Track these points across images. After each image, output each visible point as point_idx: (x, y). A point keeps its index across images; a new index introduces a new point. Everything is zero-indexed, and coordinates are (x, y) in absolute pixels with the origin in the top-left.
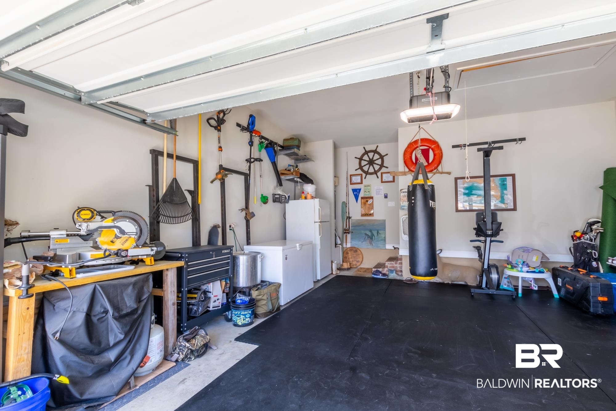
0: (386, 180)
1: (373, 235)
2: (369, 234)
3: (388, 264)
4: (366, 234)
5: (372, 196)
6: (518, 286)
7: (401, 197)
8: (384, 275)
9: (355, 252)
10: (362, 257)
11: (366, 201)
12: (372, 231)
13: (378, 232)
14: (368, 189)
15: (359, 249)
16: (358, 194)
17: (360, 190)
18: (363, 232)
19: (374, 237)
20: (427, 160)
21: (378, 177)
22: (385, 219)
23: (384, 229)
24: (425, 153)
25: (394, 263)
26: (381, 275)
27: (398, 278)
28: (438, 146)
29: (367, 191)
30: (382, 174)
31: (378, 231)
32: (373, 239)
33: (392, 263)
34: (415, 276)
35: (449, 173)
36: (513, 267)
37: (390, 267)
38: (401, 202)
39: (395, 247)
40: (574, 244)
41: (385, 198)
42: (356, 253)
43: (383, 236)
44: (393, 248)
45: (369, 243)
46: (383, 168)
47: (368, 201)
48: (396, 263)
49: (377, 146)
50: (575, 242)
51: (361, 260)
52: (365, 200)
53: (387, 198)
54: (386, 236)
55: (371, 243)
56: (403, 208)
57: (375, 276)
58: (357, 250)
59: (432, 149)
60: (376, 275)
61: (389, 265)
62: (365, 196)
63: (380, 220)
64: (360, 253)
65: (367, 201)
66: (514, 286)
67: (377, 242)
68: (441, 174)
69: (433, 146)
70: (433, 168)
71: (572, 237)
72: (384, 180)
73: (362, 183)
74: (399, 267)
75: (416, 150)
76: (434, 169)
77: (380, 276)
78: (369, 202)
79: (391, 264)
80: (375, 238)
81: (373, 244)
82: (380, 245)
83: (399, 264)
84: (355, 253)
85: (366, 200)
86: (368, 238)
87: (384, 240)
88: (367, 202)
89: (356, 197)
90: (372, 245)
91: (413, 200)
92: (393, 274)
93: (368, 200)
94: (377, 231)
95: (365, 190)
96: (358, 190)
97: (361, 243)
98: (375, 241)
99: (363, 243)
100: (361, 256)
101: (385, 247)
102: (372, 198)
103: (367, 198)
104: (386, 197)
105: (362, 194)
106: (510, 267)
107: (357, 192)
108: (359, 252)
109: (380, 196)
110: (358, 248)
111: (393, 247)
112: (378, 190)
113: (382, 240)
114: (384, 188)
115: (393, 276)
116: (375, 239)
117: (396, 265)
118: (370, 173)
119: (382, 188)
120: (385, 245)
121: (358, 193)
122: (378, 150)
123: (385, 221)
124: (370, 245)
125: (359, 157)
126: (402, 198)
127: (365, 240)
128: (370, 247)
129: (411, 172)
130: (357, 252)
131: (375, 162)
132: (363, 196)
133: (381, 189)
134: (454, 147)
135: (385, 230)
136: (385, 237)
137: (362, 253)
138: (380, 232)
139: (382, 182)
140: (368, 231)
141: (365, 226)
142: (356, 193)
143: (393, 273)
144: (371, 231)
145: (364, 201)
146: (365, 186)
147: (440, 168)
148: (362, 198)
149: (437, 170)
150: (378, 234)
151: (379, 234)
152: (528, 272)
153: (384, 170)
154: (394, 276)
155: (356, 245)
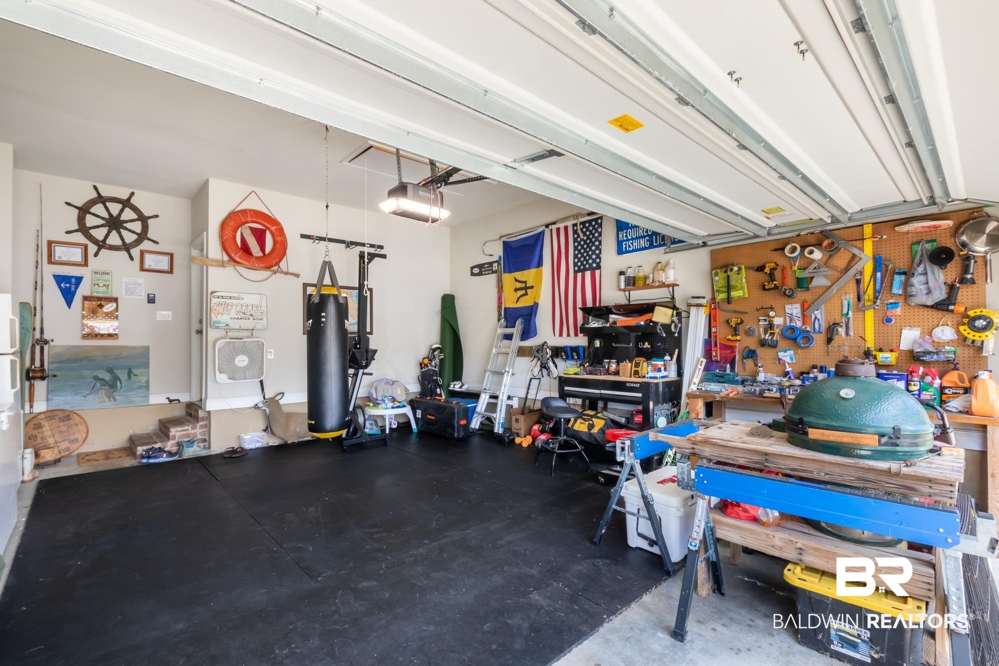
0: (153, 267)
1: (116, 378)
2: (107, 377)
3: (177, 431)
4: (96, 378)
5: (114, 295)
6: (385, 426)
7: (212, 305)
8: (170, 454)
9: (63, 421)
10: (85, 430)
11: (98, 306)
12: (115, 371)
13: (130, 373)
14: (105, 280)
15: (76, 414)
16: (73, 289)
17: (79, 279)
18: (87, 373)
19: (118, 382)
20: (263, 249)
21: (132, 258)
22: (145, 344)
23: (146, 365)
24: (260, 236)
25: (189, 428)
26: (165, 455)
27: (204, 453)
28: (281, 230)
29: (101, 285)
30: (142, 253)
31: (130, 369)
32: (117, 387)
33: (186, 428)
34: (324, 432)
35: (297, 276)
36: (376, 405)
37: (182, 436)
38: (213, 315)
39: (171, 398)
40: (422, 372)
41: (149, 302)
42: (67, 422)
43: (143, 379)
44: (167, 402)
45: (105, 397)
46: (146, 242)
47: (103, 306)
48: (193, 428)
49: (132, 194)
50: (423, 370)
51: (84, 436)
52: (94, 303)
53: (154, 303)
54: (150, 381)
55: (110, 397)
56: (216, 325)
57: (152, 461)
58: (69, 415)
59: (272, 233)
60: (156, 457)
61: (178, 434)
62: (95, 294)
63: (134, 348)
64: (81, 421)
65: (101, 306)
66: (381, 427)
67: (128, 394)
68: (286, 274)
69: (273, 228)
70: (274, 263)
71: (421, 364)
72: (146, 266)
73: (86, 264)
74: (200, 433)
75: (243, 227)
76: (275, 265)
77: (164, 459)
78: (107, 309)
79: (182, 431)
80: (123, 384)
81: (117, 397)
82: (134, 399)
83: (200, 429)
84: (64, 423)
85: (99, 303)
86: (102, 385)
87: (147, 387)
88: (101, 308)
89: (68, 296)
90: (115, 400)
91: (323, 317)
92: (192, 449)
93: (103, 303)
94: (126, 371)
95: (97, 282)
96: (73, 280)
97: (82, 398)
98: (122, 390)
99: (87, 398)
100: (82, 427)
101: (148, 400)
102: (116, 300)
103: (100, 299)
104: (151, 300)
105: (84, 290)
106: (371, 405)
107: (70, 284)
108: (77, 419)
109: (136, 297)
110: (72, 412)
111: (168, 398)
112: (130, 284)
113: (140, 387)
114: (145, 283)
115: (190, 452)
116: (121, 388)
117: (193, 431)
118: (110, 245)
119: (141, 281)
120: (147, 397)
121: (73, 286)
122: (133, 201)
123: (147, 349)
124: (107, 400)
125: (80, 205)
126: (215, 307)
127: (93, 390)
128: (109, 404)
129: (233, 263)
130: (69, 419)
131: (124, 225)
132: (88, 294)
133: (139, 284)
134: (303, 236)
135: (149, 367)
136: (148, 382)
137: (85, 418)
138: (135, 371)
139: (142, 269)
140: (101, 371)
141: (94, 360)
142: (68, 285)
143: (192, 447)
144: (110, 370)
145: (92, 305)
146: (96, 273)
147: (283, 265)
148: (85, 298)
149: (279, 267)
150: (129, 376)
151: (132, 375)
152: (393, 408)
153: (146, 245)
154: (195, 452)
155: (66, 403)
